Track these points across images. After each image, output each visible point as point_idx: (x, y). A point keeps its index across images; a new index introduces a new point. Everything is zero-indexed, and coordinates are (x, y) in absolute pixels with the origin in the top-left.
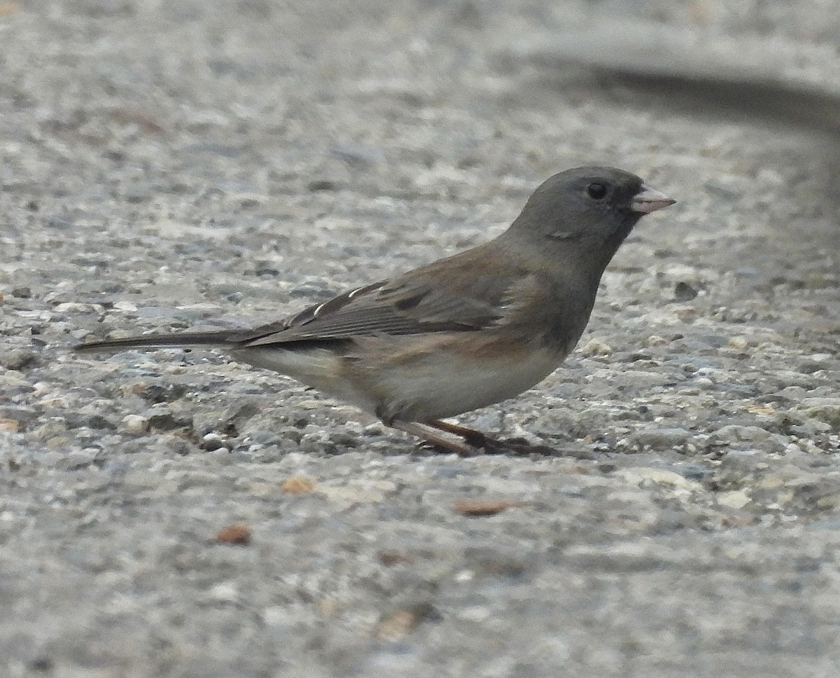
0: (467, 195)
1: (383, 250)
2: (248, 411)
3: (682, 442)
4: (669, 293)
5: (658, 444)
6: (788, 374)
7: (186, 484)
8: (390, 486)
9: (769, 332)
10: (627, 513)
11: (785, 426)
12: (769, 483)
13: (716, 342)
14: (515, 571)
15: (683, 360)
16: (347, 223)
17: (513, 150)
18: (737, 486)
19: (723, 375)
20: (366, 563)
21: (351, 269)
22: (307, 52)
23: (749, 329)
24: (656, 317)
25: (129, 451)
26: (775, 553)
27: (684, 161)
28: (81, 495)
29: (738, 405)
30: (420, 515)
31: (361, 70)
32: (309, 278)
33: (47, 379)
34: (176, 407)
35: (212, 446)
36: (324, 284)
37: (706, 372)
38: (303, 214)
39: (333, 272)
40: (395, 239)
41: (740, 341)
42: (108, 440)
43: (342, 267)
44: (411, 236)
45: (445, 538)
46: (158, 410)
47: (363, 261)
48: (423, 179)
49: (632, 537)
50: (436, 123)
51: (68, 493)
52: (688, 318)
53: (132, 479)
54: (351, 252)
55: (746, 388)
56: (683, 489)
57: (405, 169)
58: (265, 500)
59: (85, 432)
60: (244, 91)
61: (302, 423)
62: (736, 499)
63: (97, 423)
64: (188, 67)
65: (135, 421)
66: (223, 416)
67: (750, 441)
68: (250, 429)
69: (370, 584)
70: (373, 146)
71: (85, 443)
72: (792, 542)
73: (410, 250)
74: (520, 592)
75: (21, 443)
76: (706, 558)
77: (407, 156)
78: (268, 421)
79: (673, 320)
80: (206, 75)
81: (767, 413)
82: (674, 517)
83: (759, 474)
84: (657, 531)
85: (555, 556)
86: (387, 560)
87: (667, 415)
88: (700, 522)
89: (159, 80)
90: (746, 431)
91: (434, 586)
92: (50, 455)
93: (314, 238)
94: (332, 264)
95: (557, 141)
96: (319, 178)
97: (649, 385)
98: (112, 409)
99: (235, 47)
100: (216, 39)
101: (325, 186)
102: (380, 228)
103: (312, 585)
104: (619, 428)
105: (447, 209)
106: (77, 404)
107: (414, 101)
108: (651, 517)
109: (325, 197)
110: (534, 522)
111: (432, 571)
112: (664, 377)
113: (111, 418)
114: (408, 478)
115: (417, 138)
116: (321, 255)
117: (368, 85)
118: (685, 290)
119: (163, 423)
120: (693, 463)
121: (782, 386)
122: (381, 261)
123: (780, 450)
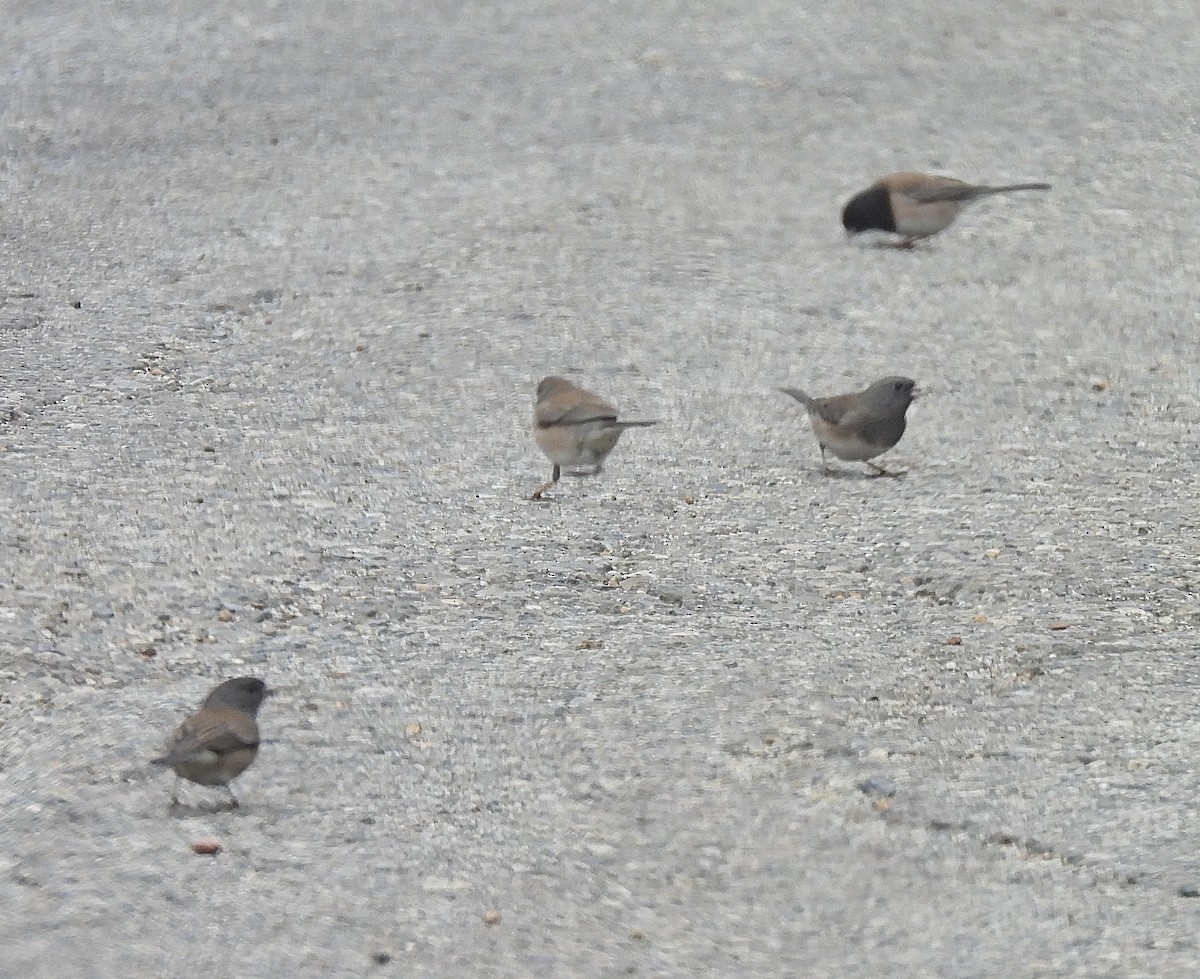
0: (1049, 493)
1: (1014, 517)
2: (958, 587)
3: (1144, 596)
4: (1136, 532)
5: (1133, 597)
6: (1188, 566)
7: (933, 619)
8: (1020, 617)
9: (1179, 548)
10: (1121, 627)
11: (1187, 588)
12: (1181, 613)
13: (1157, 552)
14: (1074, 653)
15: (1143, 561)
16: (999, 506)
17: (1067, 472)
18: (1167, 614)
19: (1160, 567)
20: (1011, 651)
21: (1000, 525)
22: (979, 433)
23: (1170, 547)
24: (1131, 543)
25: (909, 606)
26: (1184, 643)
27: (1140, 475)
28: (889, 625)
29: (1166, 579)
30: (1033, 631)
31: (1002, 440)
33: (872, 576)
34: (927, 587)
35: (941, 603)
36: (990, 532)
37: (1153, 565)
38: (981, 502)
39: (993, 527)
40: (1019, 512)
41: (1167, 552)
42: (899, 601)
43: (997, 525)
44: (1026, 510)
45: (1044, 640)
46: (921, 588)
47: (1006, 522)
48: (1030, 486)
49: (1123, 638)
50: (1035, 462)
51: (884, 625)
52: (1144, 543)
53: (909, 618)
54: (1000, 518)
55: (1170, 572)
56: (1144, 616)
57: (1022, 482)
58: (966, 625)
59: (890, 598)
60: (953, 451)
61: (981, 592)
62: (1167, 620)
63: (895, 594)
64: (928, 441)
65: (911, 593)
66: (948, 590)
67: (1172, 595)
68: (959, 596)
69: (1013, 660)
70: (1008, 473)
71: (889, 603)
72: (1192, 638)
73: (1025, 516)
74: (1077, 662)
75: (863, 603)
76: (1155, 646)
77: (1023, 476)
78: (967, 592)
79: (1138, 544)
80: (937, 443)
81: (1179, 582)
82: (1141, 628)
83: (1176, 609)
84: (1133, 634)
85: (1091, 646)
86: (1020, 650)
87: (1137, 585)
88: (1153, 631)
89: (917, 447)
90: (1170, 590)
91: (1040, 661)
92: (876, 608)
93: (984, 512)
94: (993, 523)
95: (1086, 468)
96: (986, 487)
97: (1128, 572)
98: (901, 588)
99: (947, 432)
100: (941, 428)
101: (989, 490)
102: (1013, 508)
103: (988, 662)
104: (1116, 591)
105: (1040, 498)
106: (886, 586)
107: (1025, 453)
108: (1131, 629)
109: (988, 494)
110: (1082, 632)
111: (1039, 654)
112: (1135, 568)
113: (900, 592)
114: (1028, 614)
115: (1027, 469)
116: (988, 519)
117: (1005, 447)
118: (1142, 531)
119: (923, 593)
120: (1148, 605)
121: (1185, 571)
122: (1013, 522)
123: (1185, 598)
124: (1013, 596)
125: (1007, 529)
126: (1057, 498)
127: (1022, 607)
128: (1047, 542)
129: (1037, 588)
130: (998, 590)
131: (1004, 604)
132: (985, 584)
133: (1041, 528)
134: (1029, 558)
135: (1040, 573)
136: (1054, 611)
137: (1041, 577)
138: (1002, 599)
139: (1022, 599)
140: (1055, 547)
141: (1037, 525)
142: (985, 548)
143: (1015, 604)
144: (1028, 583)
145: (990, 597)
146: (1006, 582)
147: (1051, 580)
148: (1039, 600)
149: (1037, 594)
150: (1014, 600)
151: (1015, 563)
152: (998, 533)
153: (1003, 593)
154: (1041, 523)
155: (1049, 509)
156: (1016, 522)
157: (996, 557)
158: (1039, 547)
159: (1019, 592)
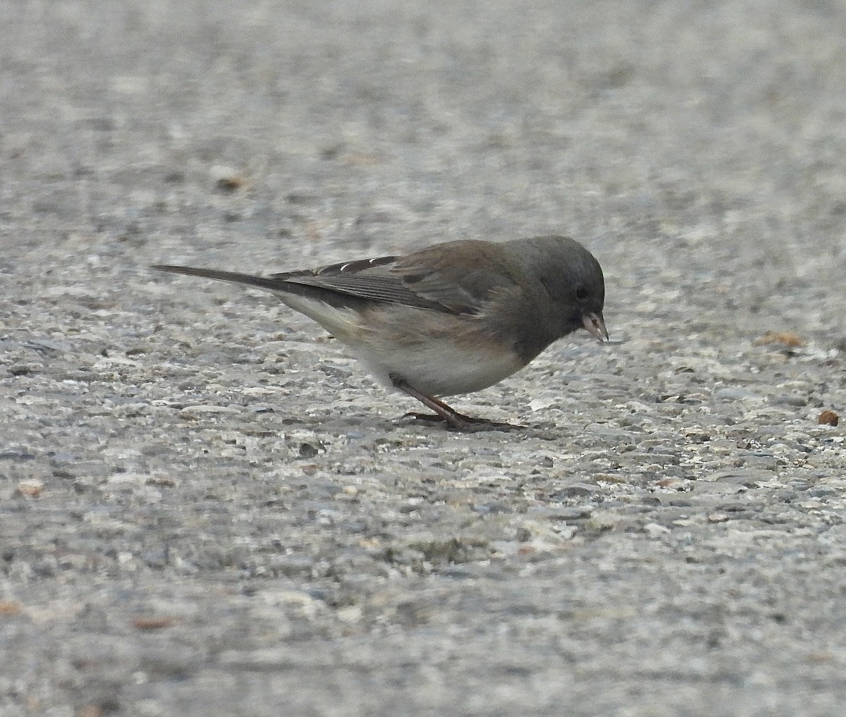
0: (134, 377)
1: (70, 421)
3: (308, 569)
4: (295, 452)
5: (289, 572)
6: (391, 515)
8: (80, 607)
9: (374, 481)
10: (266, 626)
11: (389, 556)
12: (377, 601)
13: (332, 490)
14: (179, 673)
15: (307, 505)
16: (41, 400)
17: (170, 341)
18: (352, 603)
19: (339, 516)
20: (63, 669)
21: (45, 436)
23: (358, 480)
24: (285, 471)
26: (384, 657)
27: (304, 347)
29: (351, 540)
30: (105, 630)
31: (48, 280)
32: (12, 444)
36: (25, 449)
37: (325, 514)
39: (31, 439)
40: (79, 412)
41: (352, 489)
43: (39, 435)
44: (92, 410)
45: (125, 647)
47: (55, 430)
48: (100, 364)
49: (272, 645)
50: (109, 320)
52: (310, 471)
54: (45, 423)
55: (357, 527)
56: (310, 607)
57: (86, 357)
61: (9, 559)
62: (351, 614)
67: (362, 568)
69: (67, 685)
70: (59, 340)
72: (397, 648)
73: (91, 420)
74: (184, 689)
76: (329, 660)
77: (88, 346)
79: (299, 473)
81: (374, 546)
82: (302, 629)
83: (369, 594)
84: (290, 640)
85: (212, 661)
86: (79, 665)
87: (296, 548)
88: (324, 634)
90: (358, 560)
91: (117, 686)
93: (16, 413)
94: (30, 433)
95: (204, 333)
96: (19, 366)
97: (280, 526)
101: (23, 372)
102: (67, 404)
103: (21, 686)
104: (258, 559)
105: (119, 388)
107: (92, 304)
108: (285, 629)
109: (23, 379)
110: (195, 635)
111: (113, 674)
112: (293, 518)
114: (94, 602)
115: (96, 333)
116: (21, 425)
117: (55, 291)
118: (307, 450)
120: (317, 586)
121: (385, 524)
122: (69, 430)
123: (385, 575)
124: (68, 566)
125: (58, 444)
126: (149, 387)
127: (85, 588)
128: (130, 467)
129: (113, 554)
130: (39, 555)
131: (50, 582)
132: (16, 543)
133: (119, 442)
134: (97, 497)
135: (117, 525)
136: (144, 595)
137: (120, 533)
138: (46, 573)
139: (84, 571)
140: (144, 478)
141: (113, 436)
142: (16, 477)
143: (72, 582)
144: (93, 543)
145: (24, 567)
146: (55, 541)
147: (138, 538)
148: (114, 574)
149: (110, 561)
150: (70, 574)
151: (73, 506)
152: (41, 449)
153: (50, 560)
154: (120, 434)
155: (135, 406)
156: (74, 431)
157: (35, 494)
158: (116, 478)
159: (78, 560)
